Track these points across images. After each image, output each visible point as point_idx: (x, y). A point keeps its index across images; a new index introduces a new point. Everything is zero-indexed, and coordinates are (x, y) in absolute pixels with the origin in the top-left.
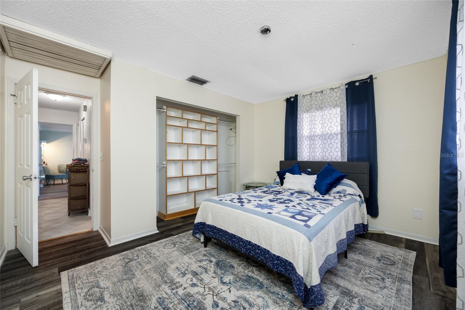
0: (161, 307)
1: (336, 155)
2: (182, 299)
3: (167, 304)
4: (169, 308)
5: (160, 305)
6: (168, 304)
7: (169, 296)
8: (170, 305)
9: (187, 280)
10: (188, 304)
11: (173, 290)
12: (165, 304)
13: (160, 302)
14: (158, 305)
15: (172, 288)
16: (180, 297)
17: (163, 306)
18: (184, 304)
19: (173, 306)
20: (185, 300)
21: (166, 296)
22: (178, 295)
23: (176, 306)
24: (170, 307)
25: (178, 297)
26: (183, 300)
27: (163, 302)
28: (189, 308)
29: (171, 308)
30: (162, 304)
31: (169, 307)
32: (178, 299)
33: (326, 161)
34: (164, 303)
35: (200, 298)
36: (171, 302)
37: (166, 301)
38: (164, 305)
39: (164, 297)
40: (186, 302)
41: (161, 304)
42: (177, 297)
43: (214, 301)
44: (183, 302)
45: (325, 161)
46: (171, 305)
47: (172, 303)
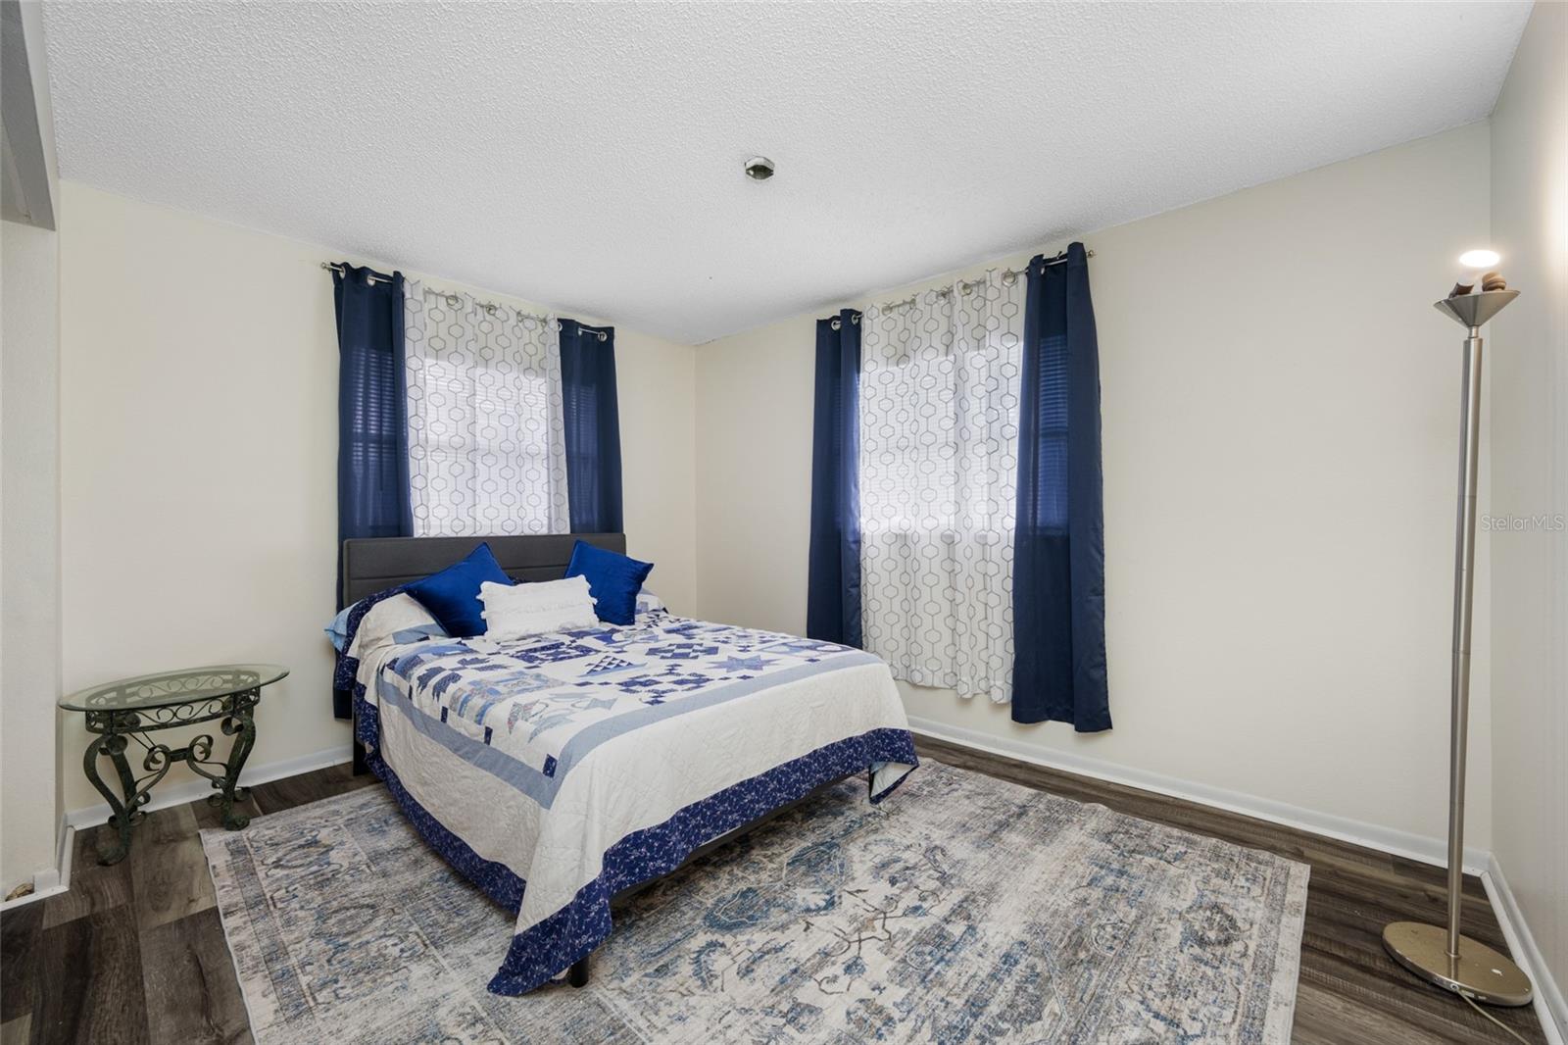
0: (972, 1026)
1: (531, 517)
2: (923, 981)
3: (957, 1012)
4: (969, 1004)
5: (968, 1032)
6: (955, 1012)
7: (923, 1022)
8: (956, 1006)
9: (832, 993)
10: (937, 963)
11: (890, 1019)
12: (958, 1019)
13: (955, 1038)
14: (971, 1036)
15: (885, 1024)
16: (918, 989)
17: (968, 1021)
18: (938, 973)
19: (958, 996)
20: (923, 973)
21: (924, 1030)
22: (910, 997)
23: (953, 988)
24: (963, 1001)
25: (921, 994)
26: (925, 977)
27: (951, 1028)
28: (947, 958)
29: (966, 997)
30: (961, 1027)
31: (964, 1005)
32: (925, 991)
33: (512, 534)
34: (955, 1023)
35: (905, 943)
36: (946, 1007)
37: (946, 1023)
38: (963, 1020)
39: (933, 1035)
40: (932, 969)
41: (962, 1030)
42: (920, 998)
43: (904, 915)
44: (931, 976)
45: (507, 534)
46: (956, 1002)
47: (948, 1003)
